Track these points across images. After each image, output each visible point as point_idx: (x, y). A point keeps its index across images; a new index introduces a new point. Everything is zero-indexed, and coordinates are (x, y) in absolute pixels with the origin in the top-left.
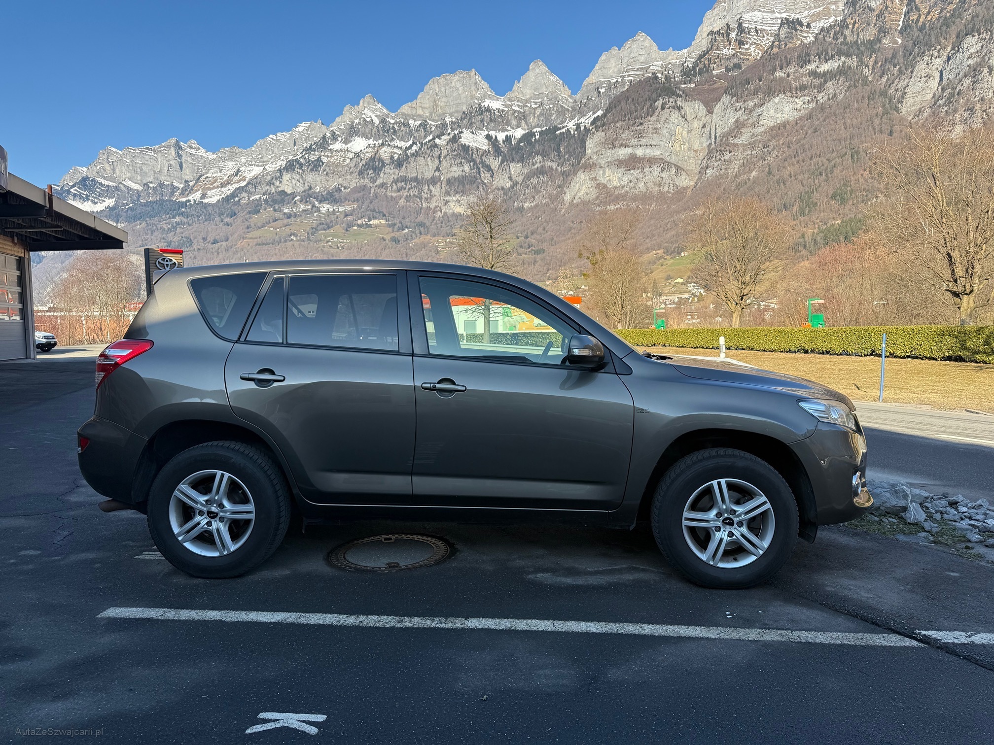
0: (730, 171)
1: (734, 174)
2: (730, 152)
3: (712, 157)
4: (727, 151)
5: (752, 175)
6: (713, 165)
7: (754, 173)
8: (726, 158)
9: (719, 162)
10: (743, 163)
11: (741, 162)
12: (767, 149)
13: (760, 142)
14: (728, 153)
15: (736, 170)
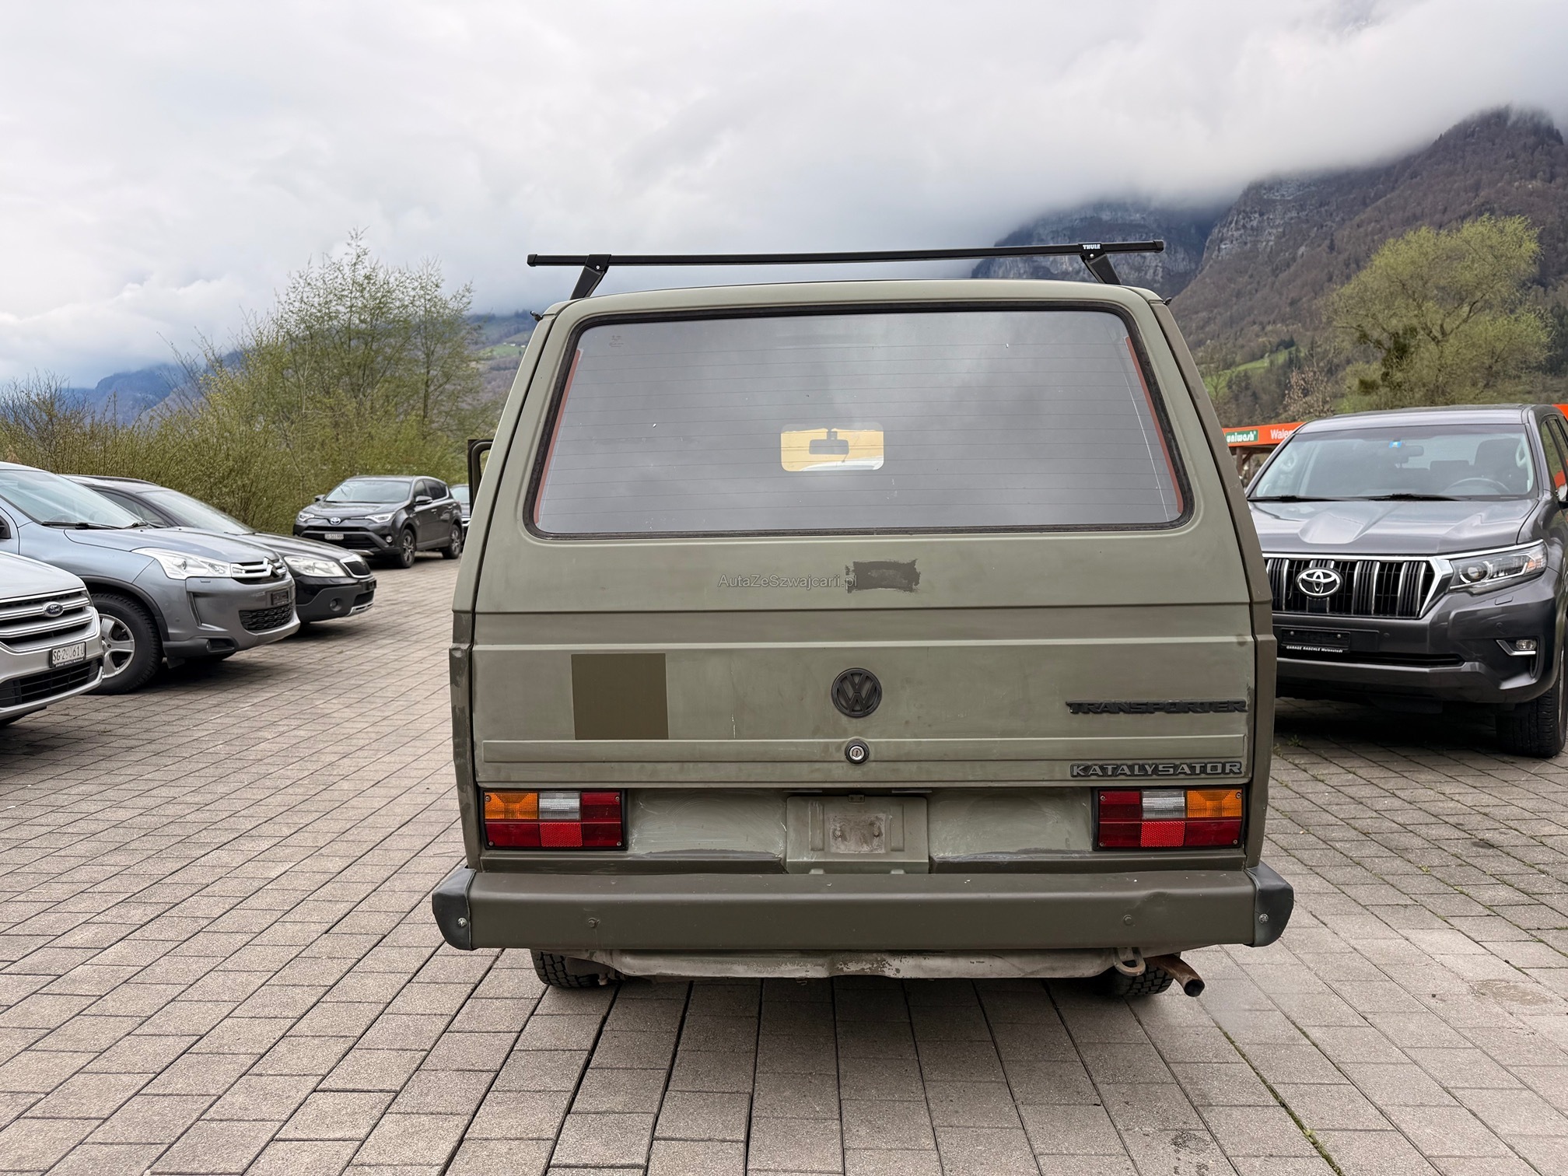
0: (1261, 246)
1: (1269, 250)
2: (1261, 215)
3: (1231, 223)
4: (1255, 212)
5: (1300, 252)
6: (1233, 235)
7: (1302, 249)
8: (1255, 223)
9: (1242, 231)
10: (1284, 232)
11: (1280, 230)
12: (1326, 207)
13: (1313, 197)
14: (1257, 215)
15: (1271, 243)
